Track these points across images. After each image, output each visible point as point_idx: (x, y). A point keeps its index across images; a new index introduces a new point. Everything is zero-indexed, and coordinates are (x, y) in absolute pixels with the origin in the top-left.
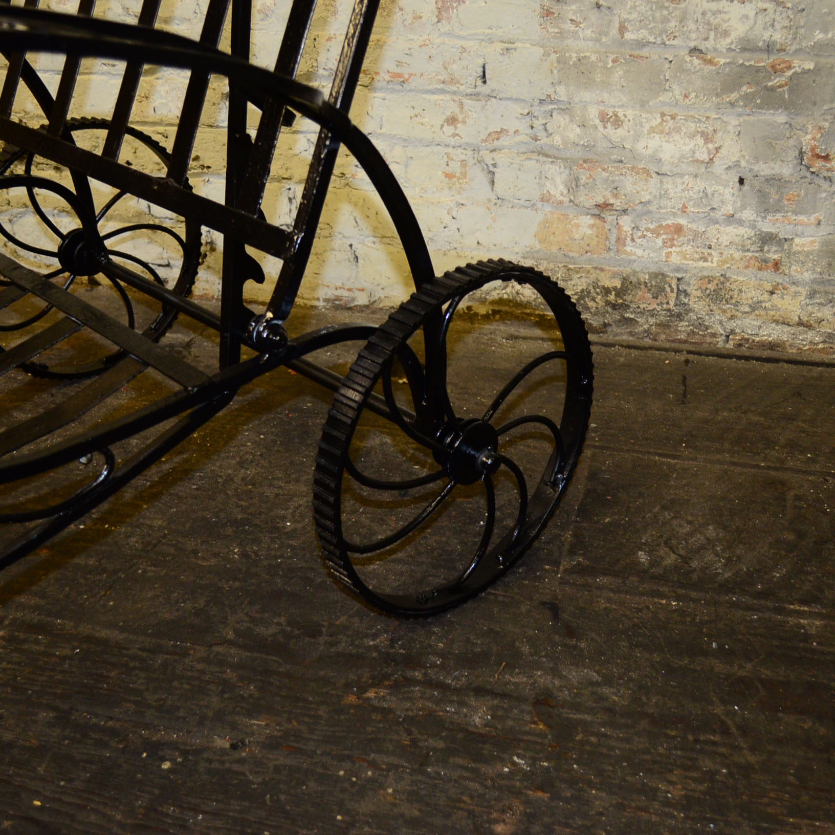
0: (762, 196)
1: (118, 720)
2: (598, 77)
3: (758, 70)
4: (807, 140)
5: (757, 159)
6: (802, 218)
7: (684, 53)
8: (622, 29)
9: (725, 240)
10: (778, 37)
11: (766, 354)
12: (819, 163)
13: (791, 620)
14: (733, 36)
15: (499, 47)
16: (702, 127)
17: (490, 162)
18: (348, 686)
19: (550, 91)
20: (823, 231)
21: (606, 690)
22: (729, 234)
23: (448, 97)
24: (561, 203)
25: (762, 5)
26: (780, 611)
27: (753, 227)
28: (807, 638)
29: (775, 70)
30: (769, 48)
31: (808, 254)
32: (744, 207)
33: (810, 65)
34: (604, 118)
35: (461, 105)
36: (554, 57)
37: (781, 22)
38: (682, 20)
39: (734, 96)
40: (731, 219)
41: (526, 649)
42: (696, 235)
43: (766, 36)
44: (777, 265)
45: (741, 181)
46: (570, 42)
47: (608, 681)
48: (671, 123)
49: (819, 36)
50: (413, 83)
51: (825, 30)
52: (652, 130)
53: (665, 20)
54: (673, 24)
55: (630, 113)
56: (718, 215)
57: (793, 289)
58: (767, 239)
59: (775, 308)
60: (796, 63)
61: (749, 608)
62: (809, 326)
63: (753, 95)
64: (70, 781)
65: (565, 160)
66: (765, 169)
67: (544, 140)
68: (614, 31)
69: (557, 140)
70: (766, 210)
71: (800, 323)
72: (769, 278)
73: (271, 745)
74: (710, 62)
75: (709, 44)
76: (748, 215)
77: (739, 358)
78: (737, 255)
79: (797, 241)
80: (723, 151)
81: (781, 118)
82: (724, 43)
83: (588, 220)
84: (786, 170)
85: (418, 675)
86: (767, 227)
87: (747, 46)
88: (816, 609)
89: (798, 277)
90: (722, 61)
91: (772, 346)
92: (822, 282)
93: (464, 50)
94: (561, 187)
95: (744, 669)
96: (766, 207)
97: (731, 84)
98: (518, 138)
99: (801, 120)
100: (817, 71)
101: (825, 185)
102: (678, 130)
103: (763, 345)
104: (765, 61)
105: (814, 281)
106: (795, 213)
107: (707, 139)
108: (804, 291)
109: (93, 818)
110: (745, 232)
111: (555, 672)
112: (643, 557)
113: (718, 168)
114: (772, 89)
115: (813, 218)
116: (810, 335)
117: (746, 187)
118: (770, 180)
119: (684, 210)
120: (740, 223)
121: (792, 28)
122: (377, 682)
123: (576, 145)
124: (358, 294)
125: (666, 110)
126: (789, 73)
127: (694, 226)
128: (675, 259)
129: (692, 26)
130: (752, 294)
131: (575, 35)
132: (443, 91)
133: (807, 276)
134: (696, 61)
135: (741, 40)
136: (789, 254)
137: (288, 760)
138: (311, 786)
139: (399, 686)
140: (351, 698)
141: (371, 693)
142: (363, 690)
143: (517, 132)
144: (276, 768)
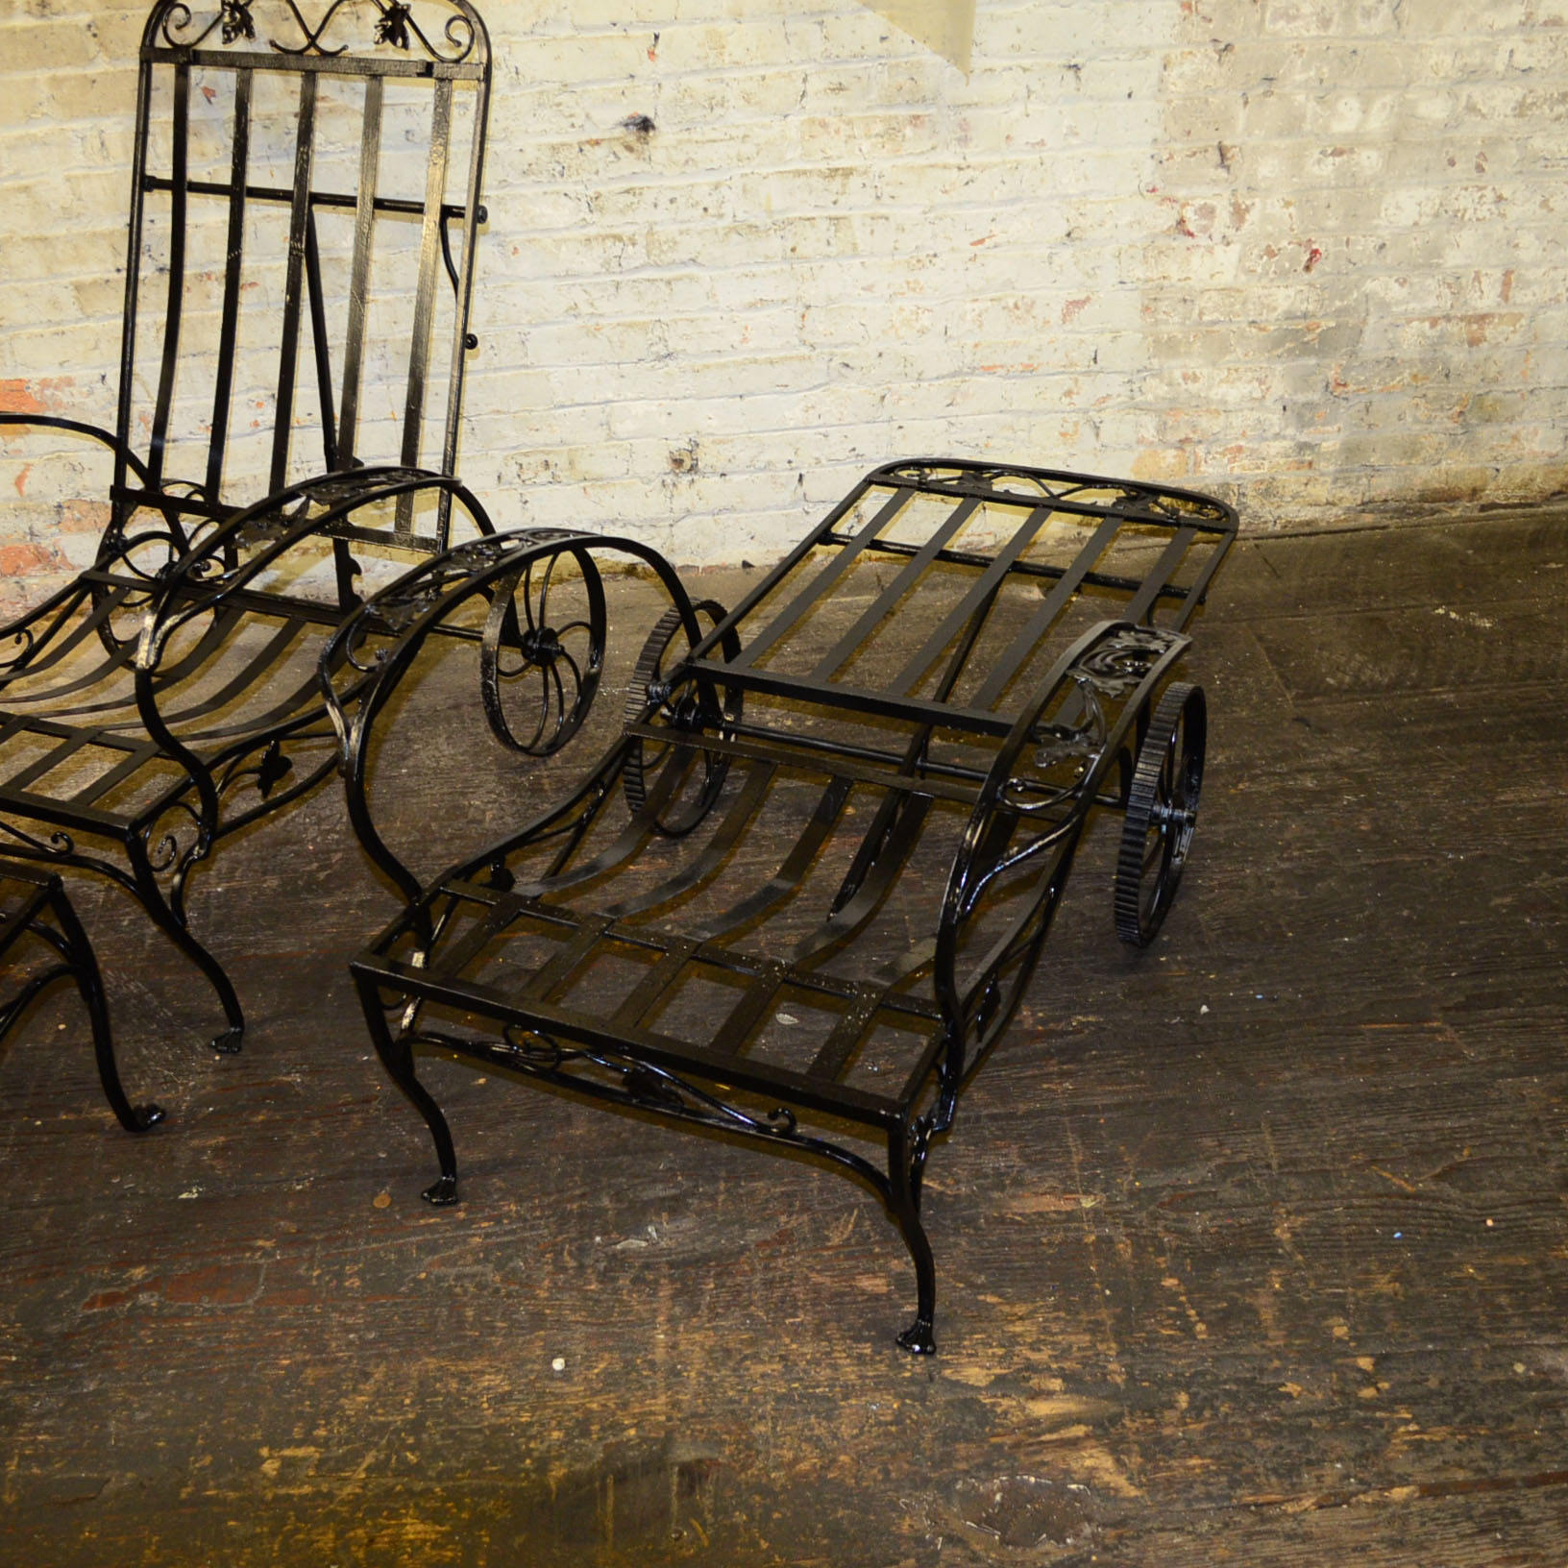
0: (1300, 416)
2: (1182, 350)
3: (1297, 331)
4: (1332, 374)
5: (1296, 392)
6: (1329, 428)
7: (1244, 325)
8: (1201, 314)
9: (1273, 452)
10: (1311, 307)
11: (1307, 530)
12: (1341, 389)
13: (1437, 697)
14: (1279, 311)
15: (1109, 336)
16: (1257, 375)
17: (1097, 420)
19: (1146, 363)
20: (1342, 436)
21: (1365, 755)
22: (1277, 446)
23: (1067, 376)
24: (1152, 443)
25: (1299, 288)
26: (1428, 694)
27: (1293, 439)
28: (1451, 704)
29: (1309, 330)
30: (1305, 316)
31: (1331, 453)
32: (1287, 427)
33: (1332, 324)
34: (1185, 377)
35: (1076, 381)
36: (1150, 339)
37: (1313, 297)
38: (1244, 303)
39: (1280, 351)
40: (1277, 436)
41: (1305, 745)
42: (1253, 451)
43: (1303, 307)
44: (1310, 464)
45: (1284, 408)
46: (1163, 328)
47: (1363, 750)
48: (1235, 375)
49: (1338, 304)
50: (1040, 371)
51: (1342, 300)
52: (1221, 381)
53: (1232, 305)
54: (1238, 307)
55: (1205, 371)
56: (1269, 434)
57: (1322, 479)
58: (1302, 447)
59: (1309, 495)
60: (1323, 323)
61: (1409, 696)
62: (1333, 504)
63: (1294, 348)
65: (1155, 411)
66: (1301, 398)
67: (1139, 398)
68: (1195, 315)
69: (1150, 397)
70: (1303, 427)
71: (1328, 503)
72: (1305, 473)
74: (1264, 330)
75: (1264, 317)
76: (1290, 431)
77: (1290, 536)
78: (1282, 461)
79: (1324, 444)
80: (1273, 390)
81: (1312, 361)
82: (1275, 315)
83: (1173, 452)
84: (1315, 397)
85: (1258, 772)
86: (1303, 438)
87: (1290, 316)
88: (1446, 688)
89: (1325, 470)
90: (1272, 328)
91: (1308, 523)
92: (1342, 471)
93: (1082, 341)
94: (1153, 431)
95: (1430, 727)
96: (1303, 423)
97: (1278, 342)
98: (1120, 400)
99: (1327, 361)
100: (1338, 326)
101: (1344, 403)
102: (1240, 379)
103: (1302, 524)
104: (1301, 325)
105: (1336, 471)
106: (1323, 425)
107: (1261, 382)
108: (1329, 480)
110: (1287, 443)
111: (1330, 752)
112: (1330, 681)
113: (1269, 402)
114: (1307, 343)
115: (1335, 428)
116: (1335, 510)
117: (1288, 413)
118: (1306, 405)
119: (1244, 434)
120: (1284, 438)
121: (1321, 301)
122: (1240, 779)
123: (1164, 399)
124: (986, 537)
125: (1231, 365)
126: (1318, 331)
127: (1250, 445)
128: (1237, 471)
129: (1251, 306)
130: (1294, 488)
131: (1166, 322)
132: (1063, 373)
133: (1332, 468)
134: (1254, 330)
135: (1285, 312)
136: (1318, 454)
137: (1228, 827)
138: (1251, 835)
139: (1253, 779)
140: (1233, 791)
141: (1241, 786)
142: (1235, 786)
143: (1119, 396)
144: (1226, 832)
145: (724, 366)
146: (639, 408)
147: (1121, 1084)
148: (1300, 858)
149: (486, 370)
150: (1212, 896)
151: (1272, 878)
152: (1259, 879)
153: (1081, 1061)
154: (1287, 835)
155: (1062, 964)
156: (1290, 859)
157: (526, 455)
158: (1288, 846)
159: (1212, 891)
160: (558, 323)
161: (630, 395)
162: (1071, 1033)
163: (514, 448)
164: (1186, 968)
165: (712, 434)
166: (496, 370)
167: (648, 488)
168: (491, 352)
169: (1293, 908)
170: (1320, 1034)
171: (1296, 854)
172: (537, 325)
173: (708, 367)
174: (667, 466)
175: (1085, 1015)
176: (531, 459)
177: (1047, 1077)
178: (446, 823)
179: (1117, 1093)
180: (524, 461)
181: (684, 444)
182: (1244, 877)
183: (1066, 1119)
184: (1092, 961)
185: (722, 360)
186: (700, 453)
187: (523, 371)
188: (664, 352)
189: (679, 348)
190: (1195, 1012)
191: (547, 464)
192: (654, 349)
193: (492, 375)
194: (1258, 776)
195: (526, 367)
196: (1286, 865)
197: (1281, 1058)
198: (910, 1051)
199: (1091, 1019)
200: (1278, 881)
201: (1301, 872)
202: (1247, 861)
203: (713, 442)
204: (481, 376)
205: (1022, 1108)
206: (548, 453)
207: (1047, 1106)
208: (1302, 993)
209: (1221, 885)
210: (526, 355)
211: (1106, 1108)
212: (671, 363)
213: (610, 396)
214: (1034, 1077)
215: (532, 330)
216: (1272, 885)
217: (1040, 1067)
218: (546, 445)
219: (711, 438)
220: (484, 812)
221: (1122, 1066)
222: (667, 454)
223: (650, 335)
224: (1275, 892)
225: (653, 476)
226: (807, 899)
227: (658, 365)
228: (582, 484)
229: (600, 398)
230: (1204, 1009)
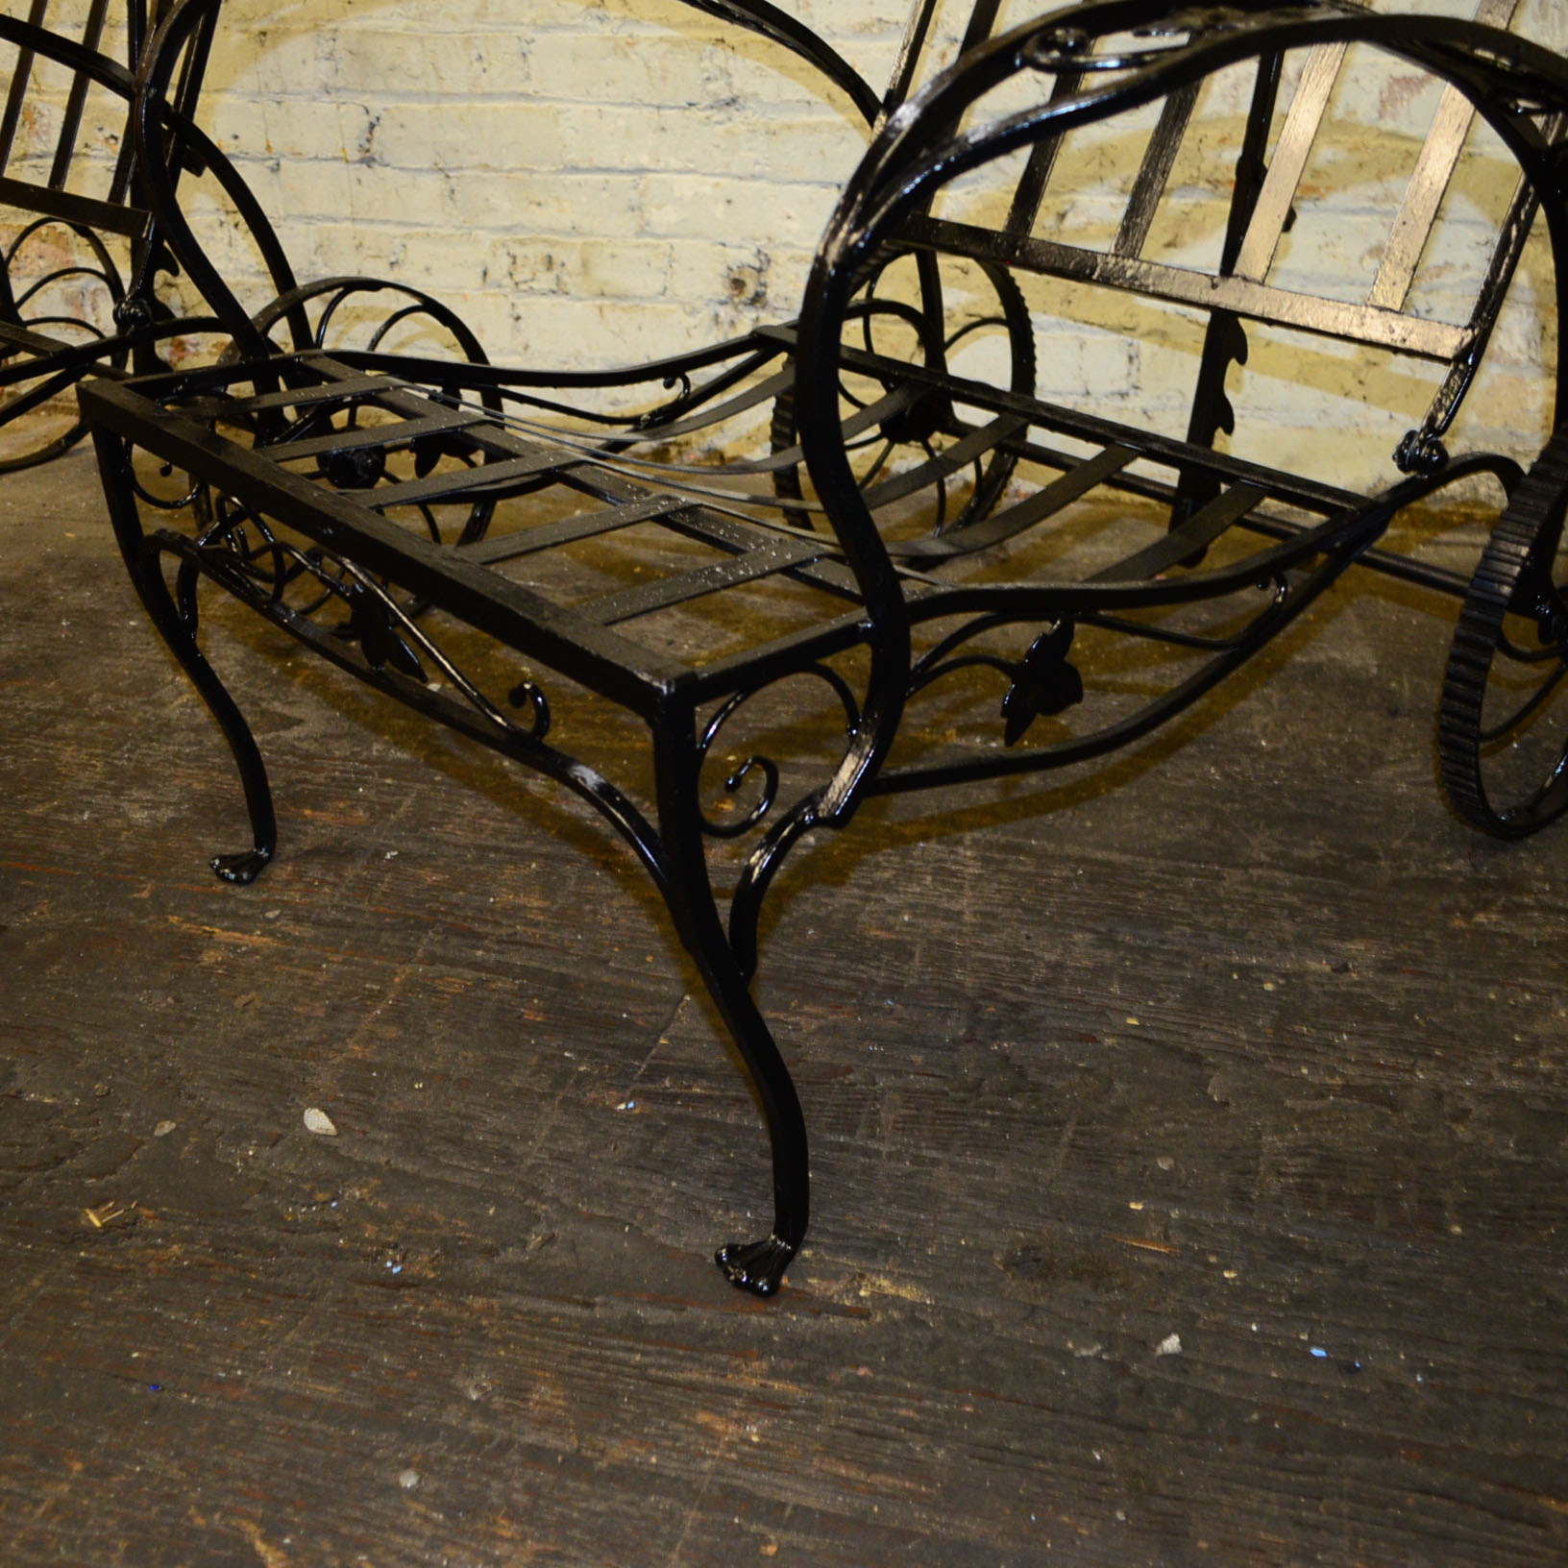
1: (1174, 944)
18: (1447, 911)
23: (1376, 218)
24: (1516, 363)
64: (1160, 1001)
73: (1386, 968)
85: (1528, 900)
94: (1520, 342)
98: (1468, 274)
109: (1212, 1037)
122: (1485, 906)
132: (1370, 211)
137: (1417, 984)
138: (1462, 1009)
139: (1511, 911)
140: (1458, 923)
141: (1481, 918)
142: (1468, 915)
143: (1466, 267)
144: (1408, 991)
145: (813, 128)
146: (686, 185)
147: (873, 1468)
148: (1548, 1077)
149: (471, 96)
150: (1317, 1104)
151: (1469, 1102)
152: (1439, 1096)
153: (822, 1382)
154: (1540, 1028)
155: (916, 1160)
156: (1528, 1074)
157: (522, 243)
158: (1534, 1046)
159: (1321, 1096)
160: (574, 27)
161: (674, 164)
162: (844, 1311)
163: (508, 229)
164: (1179, 1239)
165: (789, 245)
166: (487, 96)
167: (692, 321)
168: (477, 66)
169: (1486, 1174)
170: (1426, 1491)
171: (1544, 1066)
172: (545, 28)
173: (789, 127)
174: (722, 290)
175: (899, 1280)
176: (529, 251)
177: (718, 1397)
178: (112, 697)
179: (843, 1484)
180: (518, 251)
181: (748, 257)
182: (1407, 1086)
183: (692, 1515)
184: (980, 1170)
185: (814, 119)
186: (769, 277)
187: (523, 104)
188: (726, 95)
189: (748, 90)
190: (1145, 1344)
191: (550, 262)
192: (712, 87)
193: (478, 105)
194: (1522, 907)
195: (525, 96)
196: (1516, 1084)
197: (1299, 1523)
198: (490, 1252)
199: (908, 1293)
200: (1478, 1110)
201: (1542, 1106)
202: (1429, 1056)
203: (791, 258)
204: (463, 105)
205: (619, 1451)
206: (553, 244)
207: (673, 1468)
208: (1429, 1373)
209: (1348, 1089)
210: (528, 77)
211: (803, 1518)
212: (738, 117)
213: (645, 160)
214: (691, 1387)
215: (539, 37)
216: (1462, 1115)
217: (722, 1370)
218: (552, 231)
219: (790, 252)
220: (180, 694)
221: (903, 1423)
222: (723, 269)
223: (706, 64)
224: (1461, 1131)
225: (699, 304)
226: (536, 925)
227: (718, 116)
228: (599, 302)
229: (630, 161)
230: (1172, 1344)
